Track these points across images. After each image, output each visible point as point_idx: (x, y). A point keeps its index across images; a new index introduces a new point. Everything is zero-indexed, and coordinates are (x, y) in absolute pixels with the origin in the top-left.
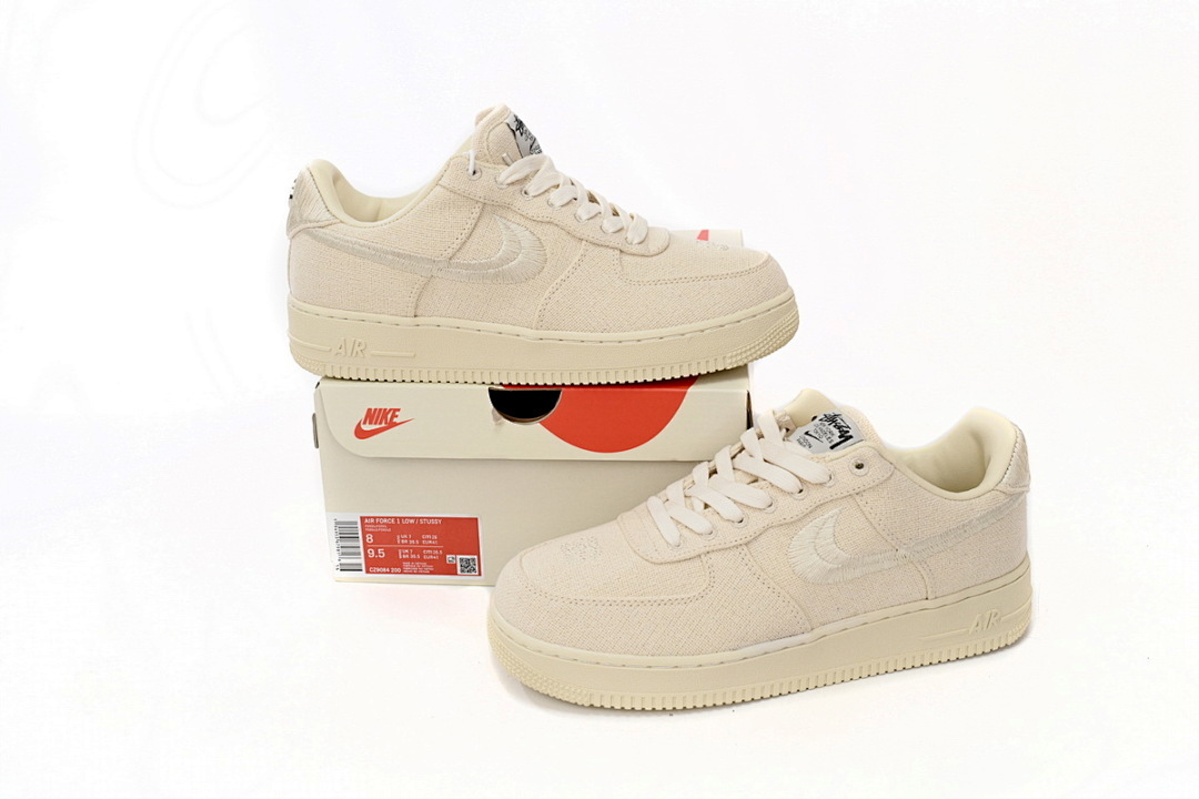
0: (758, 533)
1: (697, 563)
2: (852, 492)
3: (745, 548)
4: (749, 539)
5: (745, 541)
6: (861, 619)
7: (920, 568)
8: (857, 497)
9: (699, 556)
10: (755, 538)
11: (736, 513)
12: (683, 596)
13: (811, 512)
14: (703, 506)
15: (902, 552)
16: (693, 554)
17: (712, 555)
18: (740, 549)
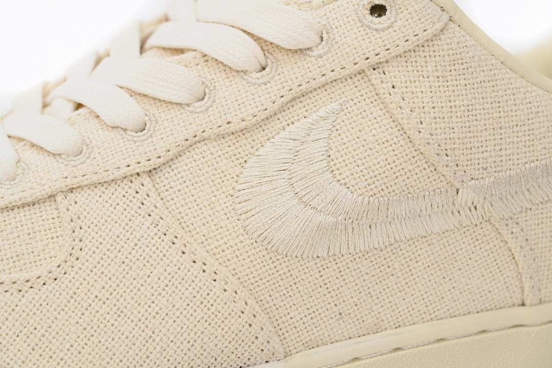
0: (174, 151)
1: (48, 210)
2: (363, 64)
3: (146, 179)
4: (155, 162)
5: (149, 166)
6: (388, 339)
7: (507, 236)
8: (375, 76)
9: (52, 197)
10: (169, 163)
11: (130, 112)
12: (15, 276)
13: (282, 109)
14: (71, 106)
15: (465, 196)
16: (39, 193)
17: (79, 196)
18: (136, 184)
